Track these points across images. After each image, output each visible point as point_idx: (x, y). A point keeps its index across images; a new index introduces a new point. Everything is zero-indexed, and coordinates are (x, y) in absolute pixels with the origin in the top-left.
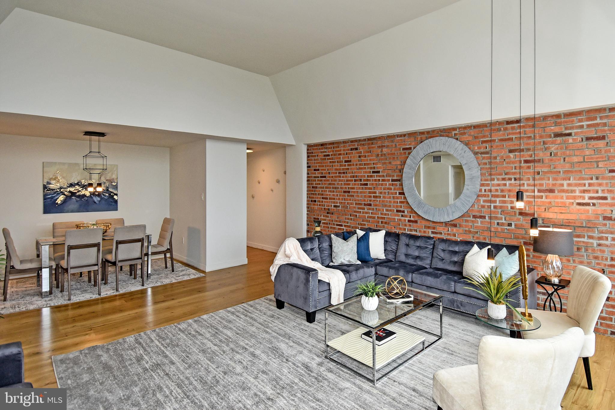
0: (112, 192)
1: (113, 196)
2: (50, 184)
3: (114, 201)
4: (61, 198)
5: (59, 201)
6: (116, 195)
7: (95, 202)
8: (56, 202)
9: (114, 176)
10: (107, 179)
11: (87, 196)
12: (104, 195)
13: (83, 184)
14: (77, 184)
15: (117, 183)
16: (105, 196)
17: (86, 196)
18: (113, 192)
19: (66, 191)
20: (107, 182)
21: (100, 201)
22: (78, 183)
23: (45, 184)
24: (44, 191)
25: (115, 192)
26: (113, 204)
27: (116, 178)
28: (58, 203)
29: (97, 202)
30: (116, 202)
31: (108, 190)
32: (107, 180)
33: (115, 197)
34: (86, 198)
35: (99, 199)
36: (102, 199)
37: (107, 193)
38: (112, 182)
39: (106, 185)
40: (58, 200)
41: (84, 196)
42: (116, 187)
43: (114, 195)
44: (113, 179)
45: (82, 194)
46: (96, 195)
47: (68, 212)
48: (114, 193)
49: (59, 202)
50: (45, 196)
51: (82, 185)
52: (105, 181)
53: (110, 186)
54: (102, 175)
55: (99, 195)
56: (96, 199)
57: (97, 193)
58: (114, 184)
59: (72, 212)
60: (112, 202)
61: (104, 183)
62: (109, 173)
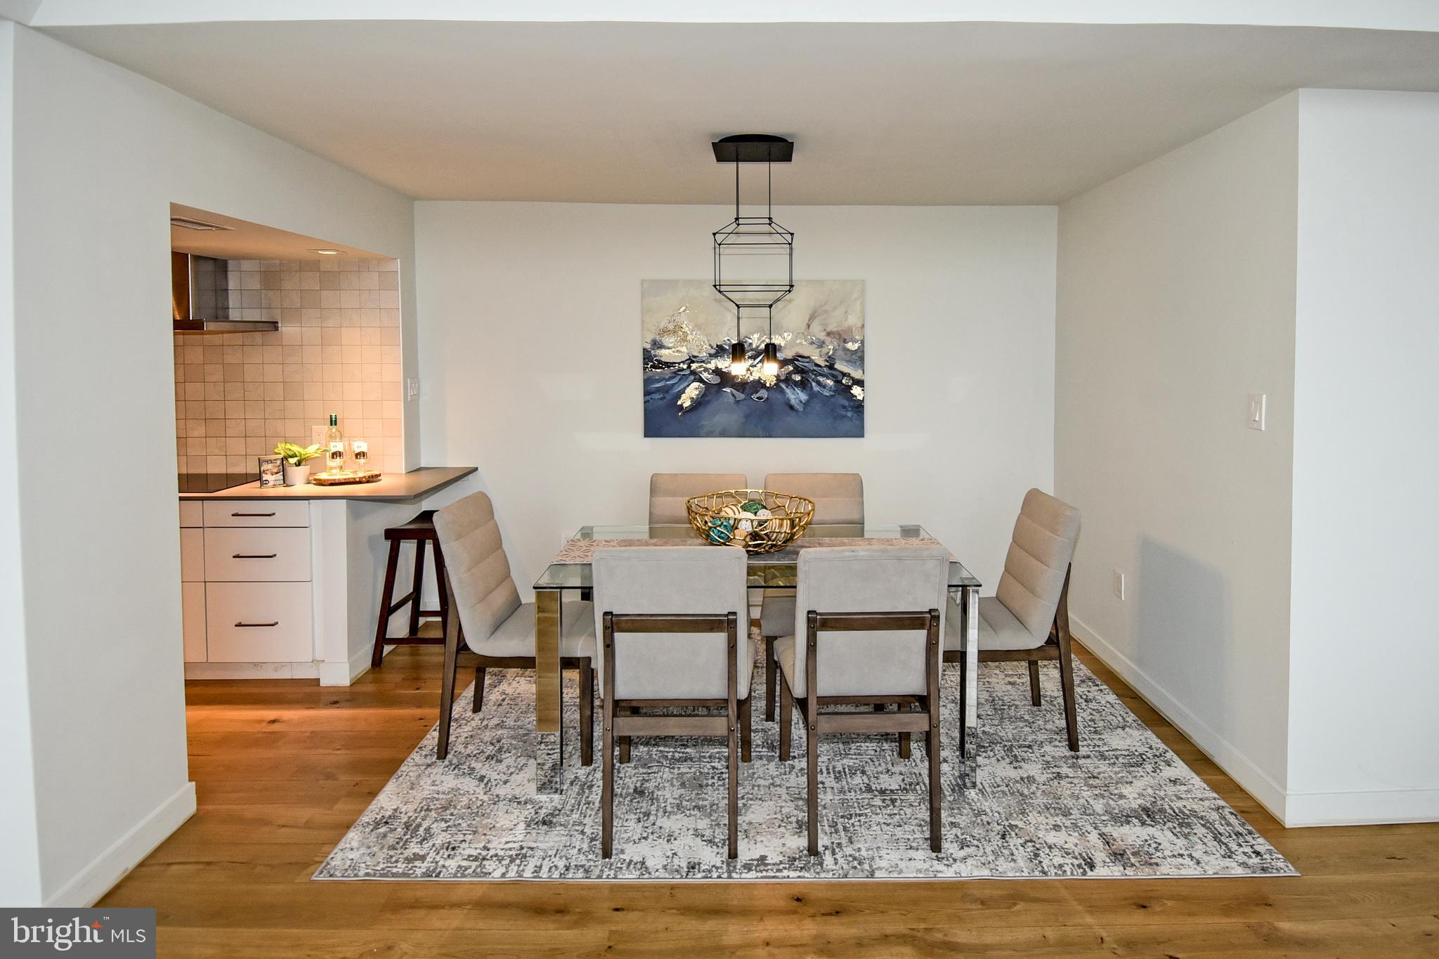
0: (844, 375)
1: (850, 388)
2: (661, 347)
3: (852, 404)
4: (692, 391)
5: (685, 401)
6: (860, 383)
7: (792, 407)
8: (679, 403)
9: (853, 320)
10: (829, 330)
11: (768, 385)
12: (819, 383)
13: (754, 346)
15: (862, 342)
16: (824, 387)
17: (763, 386)
18: (848, 375)
19: (706, 370)
20: (828, 340)
21: (806, 404)
23: (648, 346)
24: (645, 369)
25: (857, 374)
26: (849, 414)
27: (860, 325)
28: (685, 405)
29: (800, 408)
30: (859, 407)
31: (831, 367)
32: (829, 334)
33: (856, 391)
34: (763, 393)
35: (803, 397)
36: (813, 395)
37: (828, 378)
38: (845, 341)
39: (824, 350)
40: (684, 396)
41: (759, 384)
42: (858, 358)
43: (853, 384)
44: (850, 330)
45: (751, 379)
46: (796, 384)
47: (710, 434)
48: (853, 379)
49: (687, 404)
50: (647, 382)
51: (752, 350)
52: (822, 336)
53: (840, 353)
54: (812, 317)
55: (803, 385)
56: (796, 396)
57: (798, 378)
58: (852, 346)
59: (724, 434)
60: (844, 407)
61: (821, 344)
62: (835, 308)
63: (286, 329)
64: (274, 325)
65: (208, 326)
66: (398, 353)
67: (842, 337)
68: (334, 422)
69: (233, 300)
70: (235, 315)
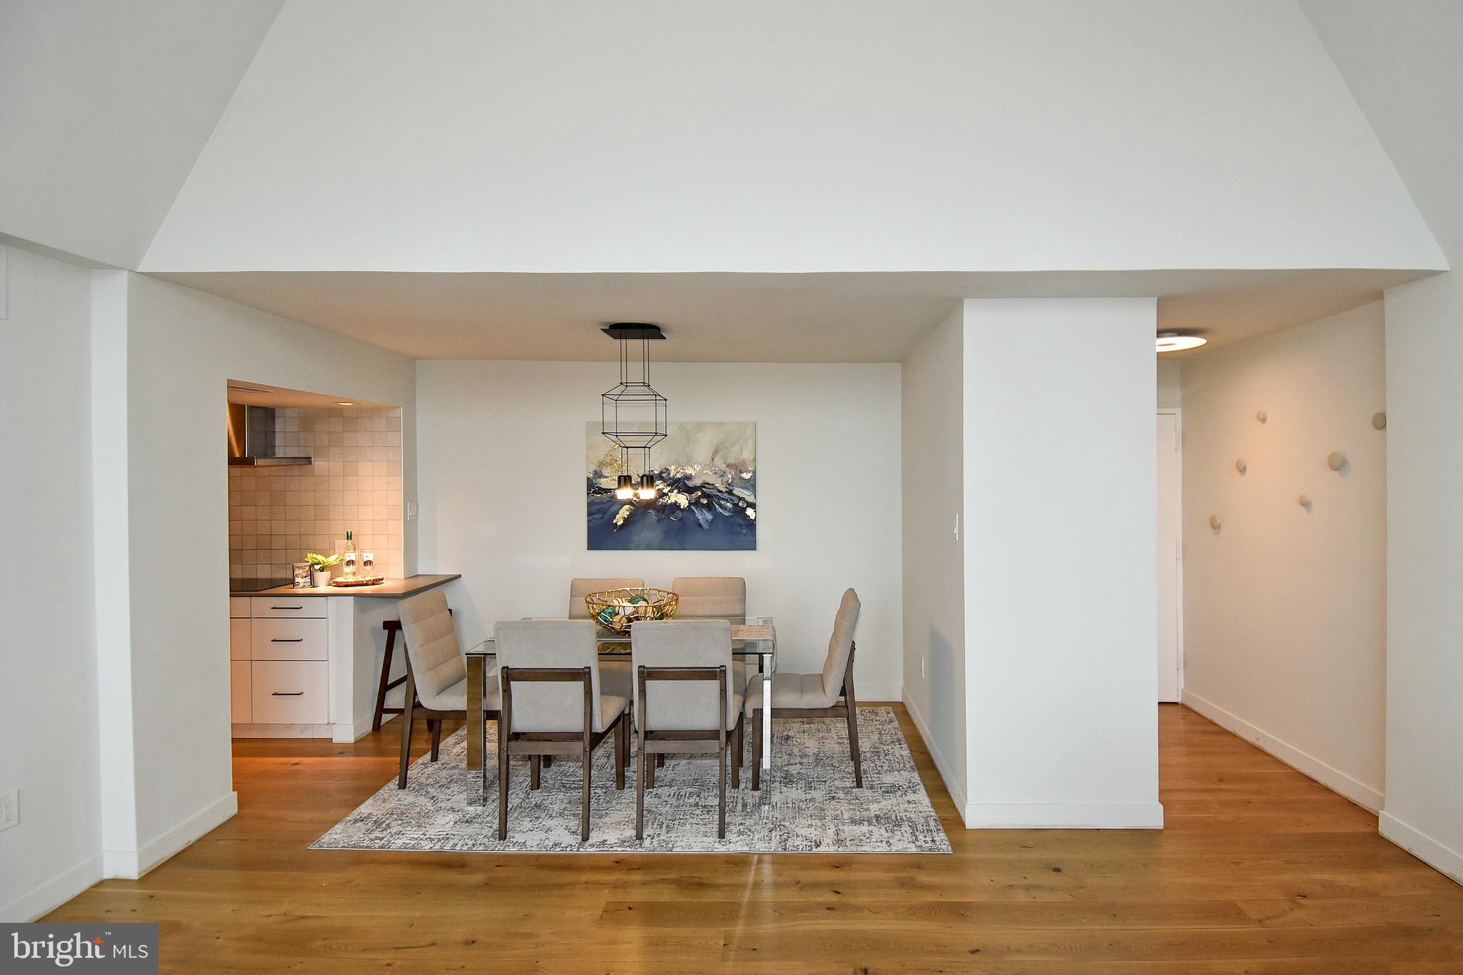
0: (740, 499)
1: (745, 509)
2: (601, 476)
3: (746, 523)
4: (626, 512)
5: (619, 520)
6: (753, 506)
7: (700, 525)
8: (614, 521)
9: (747, 455)
10: (728, 463)
11: (682, 507)
12: (721, 506)
13: (672, 476)
14: (660, 477)
15: (754, 472)
16: (724, 508)
17: (679, 507)
18: (743, 499)
19: (636, 495)
20: (728, 470)
21: (711, 523)
22: (661, 472)
23: (591, 476)
24: (588, 494)
25: (750, 499)
26: (744, 531)
27: (751, 458)
28: (619, 524)
29: (706, 526)
30: (751, 525)
31: (730, 492)
32: (728, 466)
33: (750, 512)
34: (679, 514)
35: (709, 517)
36: (717, 515)
37: (728, 502)
38: (741, 472)
39: (725, 479)
40: (618, 516)
41: (676, 506)
42: (751, 485)
43: (747, 506)
44: (744, 462)
45: (669, 502)
46: (703, 505)
47: (637, 548)
48: (747, 502)
49: (620, 523)
50: (590, 505)
51: (670, 478)
52: (723, 467)
53: (737, 481)
54: (716, 452)
55: (709, 507)
56: (703, 516)
57: (705, 501)
58: (747, 476)
59: (648, 547)
60: (741, 525)
61: (723, 475)
62: (732, 446)
63: (318, 465)
64: (308, 460)
65: (258, 462)
67: (738, 468)
68: (349, 537)
69: (279, 440)
70: (280, 452)
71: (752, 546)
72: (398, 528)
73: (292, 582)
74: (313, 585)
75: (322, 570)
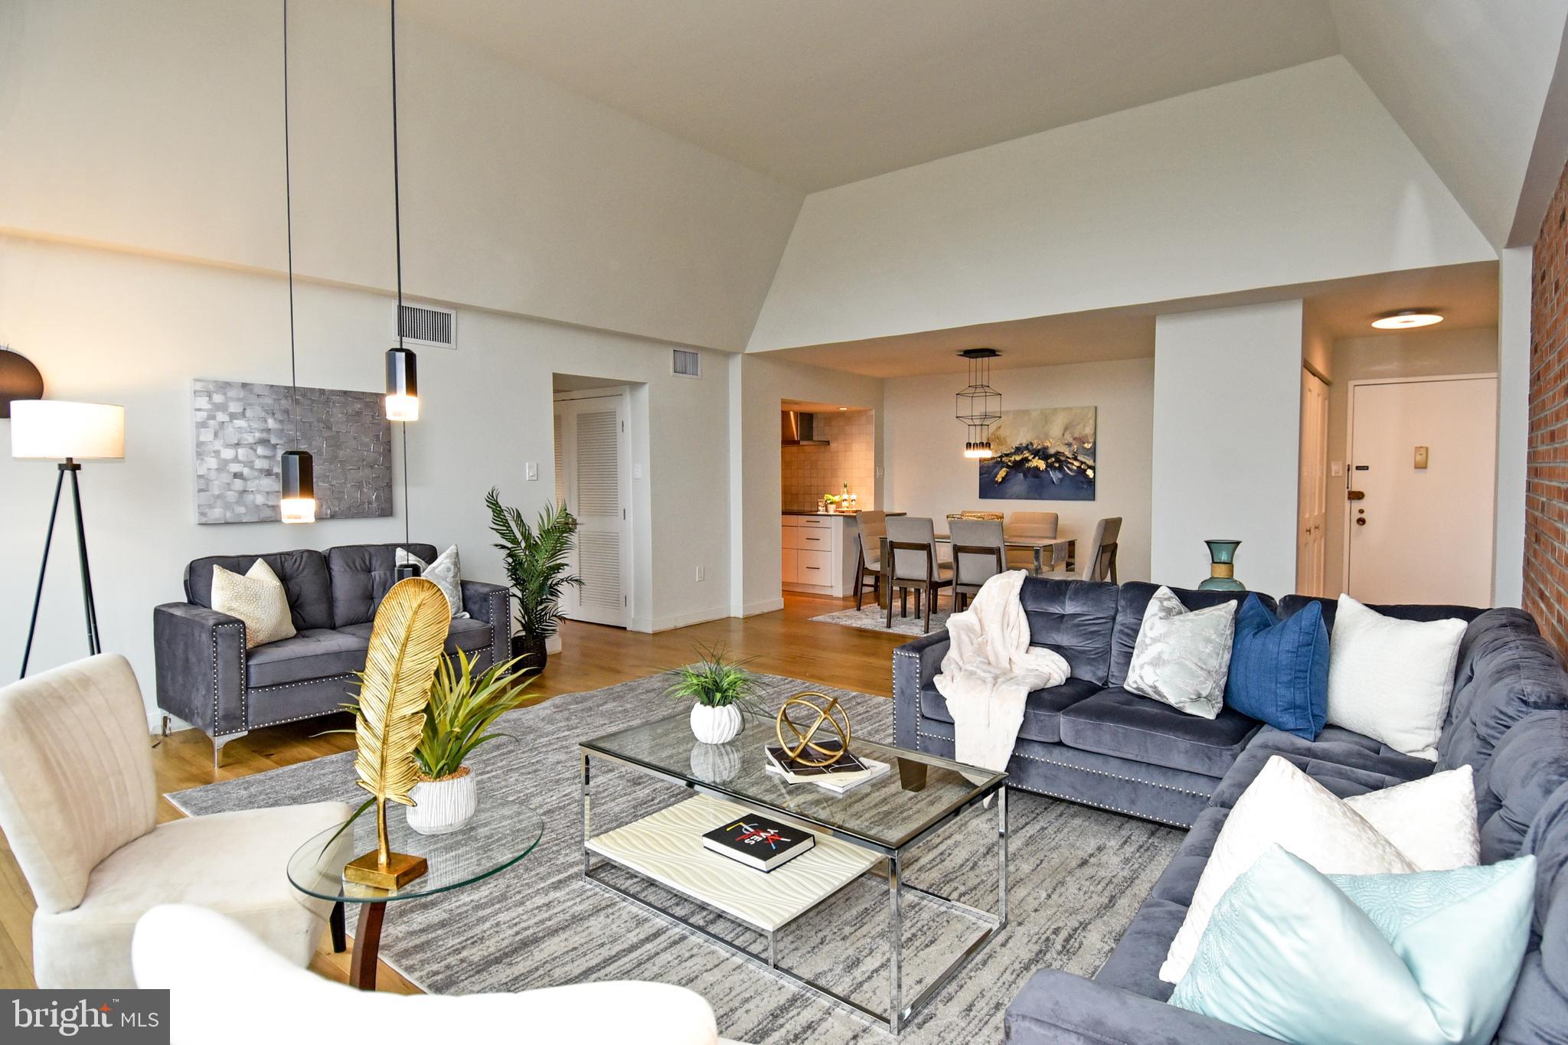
0: (1083, 463)
1: (1086, 470)
3: (1087, 480)
4: (1002, 473)
5: (999, 479)
6: (1092, 468)
7: (1053, 482)
8: (996, 479)
9: (1089, 431)
10: (1074, 436)
11: (1041, 469)
12: (1068, 468)
13: (1034, 447)
14: (1027, 448)
15: (1095, 444)
16: (1071, 470)
17: (1039, 469)
18: (1085, 463)
19: (1010, 461)
20: (1074, 442)
21: (1061, 480)
22: (1027, 445)
25: (1090, 463)
26: (1086, 487)
27: (1093, 433)
28: (998, 481)
29: (1057, 482)
30: (1092, 483)
31: (1075, 459)
32: (1074, 440)
33: (1090, 473)
34: (1039, 474)
35: (1060, 476)
36: (1065, 475)
37: (1073, 465)
38: (1084, 444)
39: (1072, 448)
40: (998, 476)
41: (1037, 468)
42: (1093, 453)
43: (1088, 468)
44: (1086, 436)
45: (1032, 465)
46: (1056, 468)
47: (1011, 497)
48: (1088, 465)
49: (1000, 480)
50: (981, 468)
51: (1033, 449)
52: (1071, 440)
53: (1081, 450)
54: (1066, 429)
55: (1060, 469)
56: (1055, 476)
57: (1057, 465)
58: (1088, 446)
59: (1018, 497)
60: (1082, 482)
61: (1069, 445)
62: (1078, 424)
63: (833, 445)
64: (828, 443)
65: (802, 443)
66: (872, 455)
67: (1081, 440)
68: (846, 486)
69: (815, 433)
70: (815, 438)
71: (1092, 497)
72: (871, 482)
73: (818, 511)
74: (827, 511)
75: (831, 503)
